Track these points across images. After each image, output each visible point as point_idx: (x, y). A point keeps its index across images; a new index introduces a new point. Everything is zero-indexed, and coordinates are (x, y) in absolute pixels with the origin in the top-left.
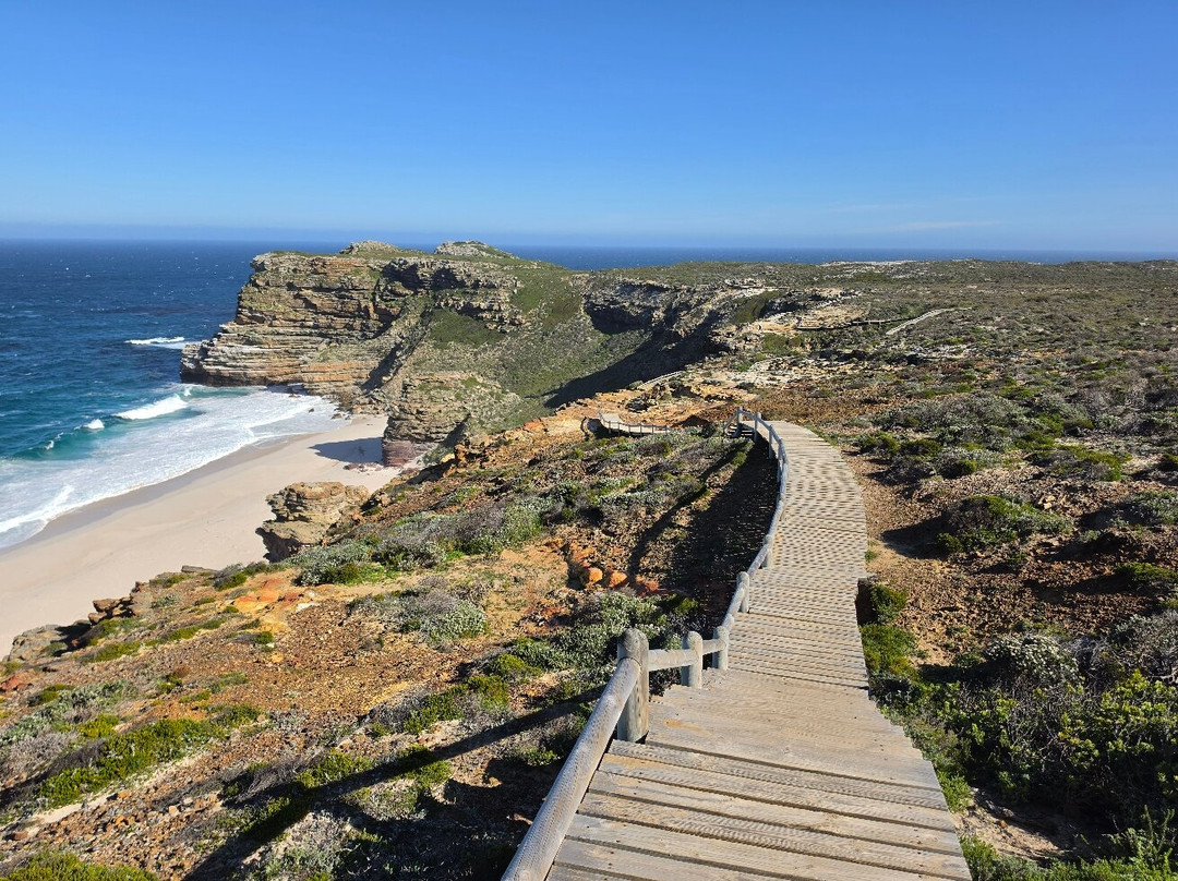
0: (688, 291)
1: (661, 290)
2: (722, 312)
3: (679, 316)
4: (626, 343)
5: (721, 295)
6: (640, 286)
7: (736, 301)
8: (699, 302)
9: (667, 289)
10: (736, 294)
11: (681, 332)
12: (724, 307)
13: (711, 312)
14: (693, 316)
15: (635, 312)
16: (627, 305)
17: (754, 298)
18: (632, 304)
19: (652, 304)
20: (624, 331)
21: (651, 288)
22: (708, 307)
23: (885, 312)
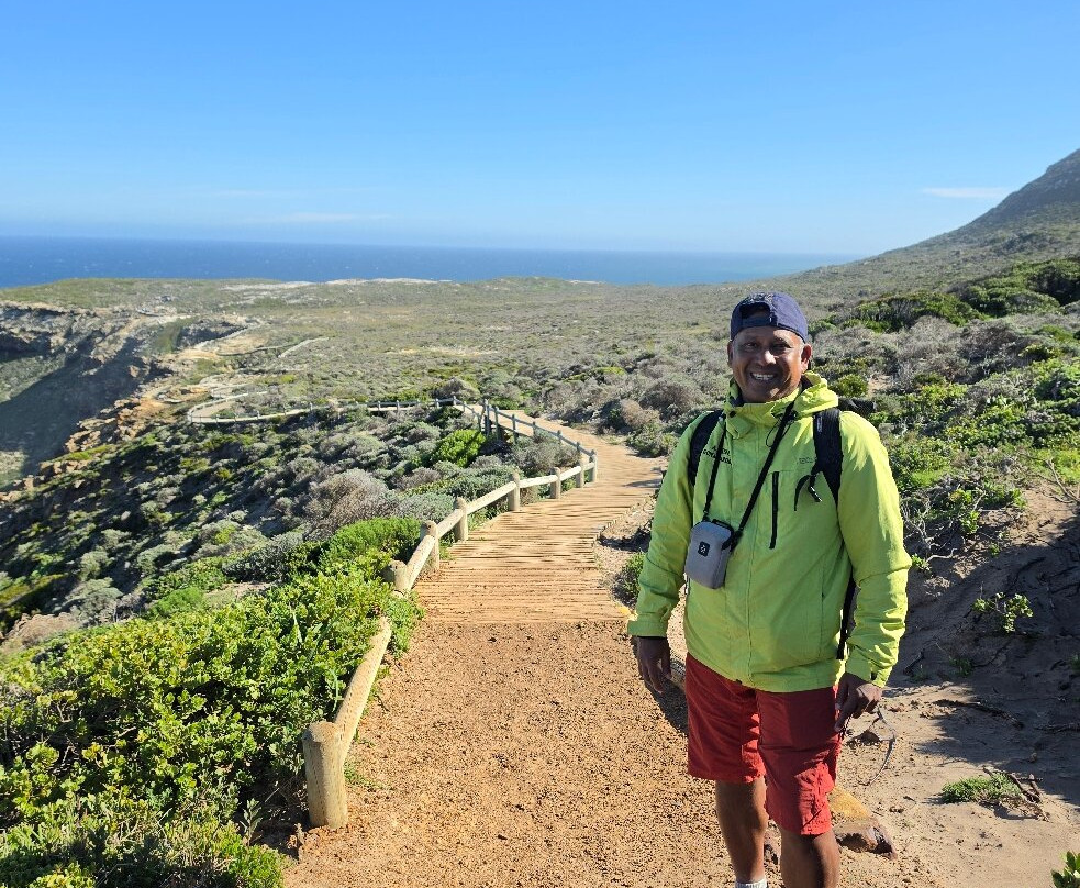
0: (88, 314)
1: (56, 314)
2: (140, 339)
3: (94, 343)
4: (23, 373)
5: (135, 322)
6: (29, 310)
7: (152, 328)
8: (114, 330)
9: (63, 313)
10: (150, 322)
11: (100, 358)
12: (141, 334)
13: (128, 339)
14: (110, 342)
15: (27, 338)
16: (15, 330)
17: (170, 325)
18: (23, 330)
19: (47, 329)
20: (18, 359)
21: (43, 313)
22: (124, 334)
23: (280, 341)
